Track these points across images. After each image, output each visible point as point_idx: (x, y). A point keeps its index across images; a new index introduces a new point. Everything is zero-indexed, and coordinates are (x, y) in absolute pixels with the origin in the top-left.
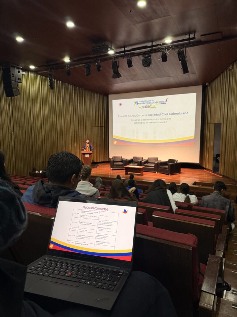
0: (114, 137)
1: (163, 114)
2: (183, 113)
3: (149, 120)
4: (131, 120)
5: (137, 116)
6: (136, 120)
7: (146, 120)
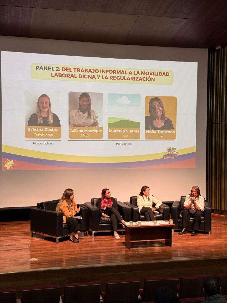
0: (4, 151)
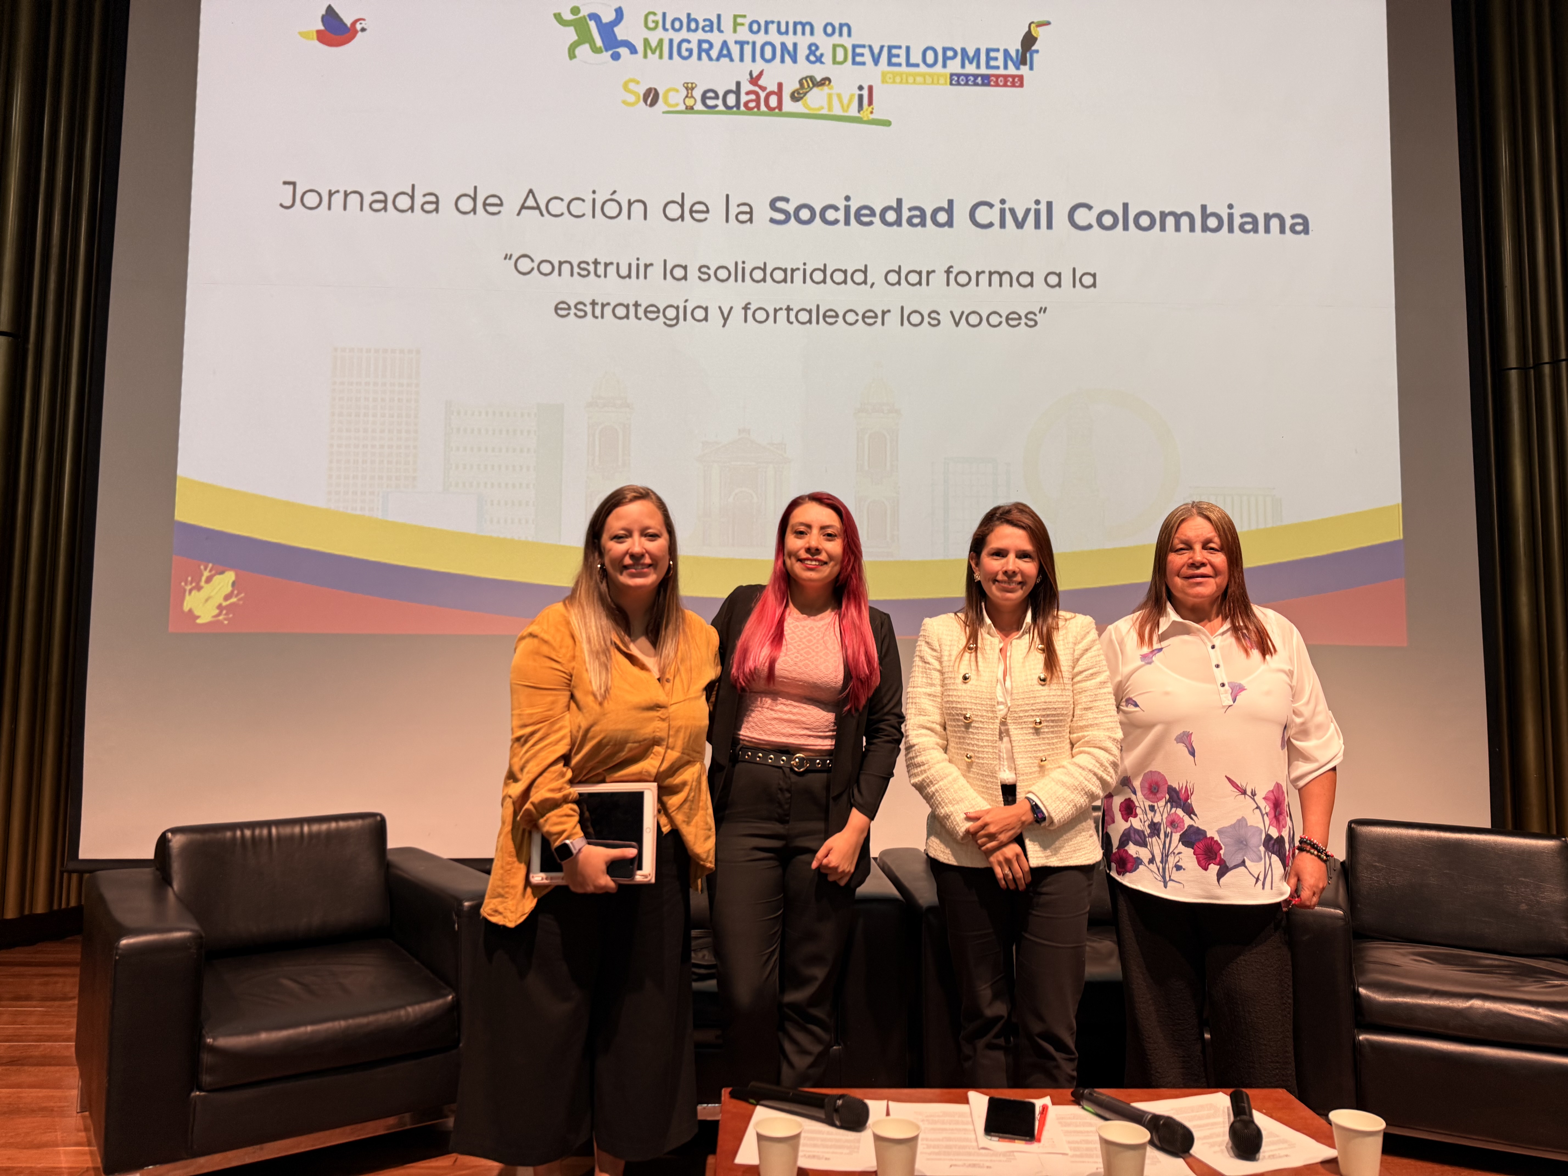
1: (983, 214)
2: (1251, 224)
3: (788, 275)
4: (514, 260)
5: (598, 209)
6: (583, 269)
7: (738, 273)
